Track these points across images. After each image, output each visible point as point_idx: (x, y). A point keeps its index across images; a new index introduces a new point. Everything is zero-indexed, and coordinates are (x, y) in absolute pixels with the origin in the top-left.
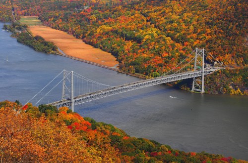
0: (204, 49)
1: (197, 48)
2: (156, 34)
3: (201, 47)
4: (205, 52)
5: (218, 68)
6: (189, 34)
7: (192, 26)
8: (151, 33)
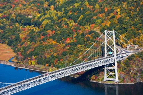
0: (114, 31)
1: (106, 31)
2: (56, 17)
3: (110, 29)
4: (116, 34)
5: (132, 51)
6: (95, 15)
7: (97, 5)
8: (49, 16)
